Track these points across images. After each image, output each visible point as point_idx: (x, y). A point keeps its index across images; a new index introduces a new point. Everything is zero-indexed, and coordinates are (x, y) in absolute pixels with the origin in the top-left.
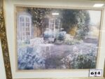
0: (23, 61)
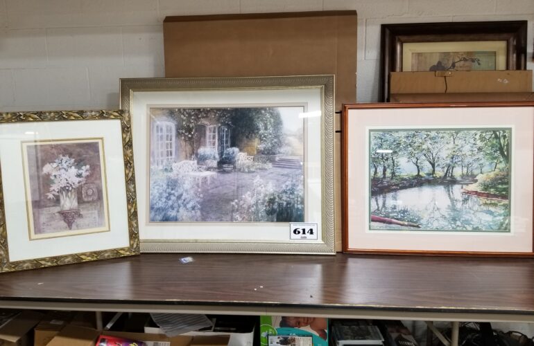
0: (160, 205)
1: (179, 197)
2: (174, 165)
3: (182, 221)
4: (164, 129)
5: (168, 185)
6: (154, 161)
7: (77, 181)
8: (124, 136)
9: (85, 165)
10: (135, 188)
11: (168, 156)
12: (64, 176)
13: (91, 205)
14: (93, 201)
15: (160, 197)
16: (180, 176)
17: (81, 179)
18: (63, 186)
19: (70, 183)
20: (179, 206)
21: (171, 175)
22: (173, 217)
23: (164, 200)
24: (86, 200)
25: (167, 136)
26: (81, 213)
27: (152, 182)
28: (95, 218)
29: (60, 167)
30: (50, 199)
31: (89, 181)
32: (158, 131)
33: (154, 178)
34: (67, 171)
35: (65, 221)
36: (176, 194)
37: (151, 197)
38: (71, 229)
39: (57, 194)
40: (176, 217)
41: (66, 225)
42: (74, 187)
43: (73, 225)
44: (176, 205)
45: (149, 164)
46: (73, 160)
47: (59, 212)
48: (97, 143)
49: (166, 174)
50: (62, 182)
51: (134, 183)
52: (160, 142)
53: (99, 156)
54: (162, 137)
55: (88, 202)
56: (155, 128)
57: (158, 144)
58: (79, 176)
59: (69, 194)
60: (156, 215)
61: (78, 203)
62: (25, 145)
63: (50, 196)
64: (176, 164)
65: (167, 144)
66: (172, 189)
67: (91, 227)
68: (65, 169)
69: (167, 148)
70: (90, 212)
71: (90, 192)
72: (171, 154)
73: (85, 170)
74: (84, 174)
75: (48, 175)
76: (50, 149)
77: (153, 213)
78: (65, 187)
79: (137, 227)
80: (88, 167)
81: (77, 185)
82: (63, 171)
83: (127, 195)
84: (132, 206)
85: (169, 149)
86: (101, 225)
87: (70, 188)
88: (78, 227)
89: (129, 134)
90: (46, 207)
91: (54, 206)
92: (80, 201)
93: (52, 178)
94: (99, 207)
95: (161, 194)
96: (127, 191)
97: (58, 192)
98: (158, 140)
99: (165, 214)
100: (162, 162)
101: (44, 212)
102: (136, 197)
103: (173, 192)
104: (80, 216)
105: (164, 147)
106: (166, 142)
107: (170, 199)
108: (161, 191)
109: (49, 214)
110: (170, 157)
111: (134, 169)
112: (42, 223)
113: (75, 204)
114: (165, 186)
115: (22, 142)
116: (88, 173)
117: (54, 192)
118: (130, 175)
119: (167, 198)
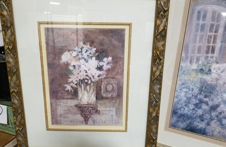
1: (214, 108)
2: (214, 66)
3: (212, 136)
4: (209, 16)
5: (201, 90)
6: (187, 58)
7: (97, 75)
8: (158, 22)
9: (107, 57)
10: (160, 89)
11: (207, 52)
12: (83, 68)
13: (110, 102)
14: (112, 98)
15: (188, 102)
16: (221, 82)
17: (101, 73)
18: (82, 79)
19: (90, 75)
20: (212, 119)
21: (207, 78)
22: (201, 130)
23: (191, 107)
24: (104, 95)
25: (212, 26)
26: (99, 109)
27: (179, 83)
28: (112, 115)
29: (80, 56)
30: (68, 91)
31: (110, 75)
32: (198, 18)
33: (184, 78)
34: (87, 62)
35: (81, 115)
36: (211, 103)
37: (176, 100)
38: (87, 124)
39: (75, 86)
40: (205, 130)
41: (82, 119)
42: (93, 80)
43: (90, 120)
44: (207, 116)
45: (180, 59)
46: (94, 49)
47: (76, 106)
48: (123, 30)
49: (200, 76)
50: (81, 74)
51: (161, 84)
52: (199, 33)
53: (123, 46)
54: (203, 27)
55: (107, 98)
56: (196, 14)
57: (196, 36)
58: (100, 68)
59: (88, 87)
60: (178, 121)
61: (96, 99)
62: (43, 27)
63: (69, 88)
64: (218, 65)
65: (210, 37)
66: (206, 97)
67: (107, 125)
68: (85, 59)
69: (209, 42)
70: (108, 109)
71: (110, 88)
72: (213, 51)
73: (107, 62)
74: (106, 67)
75: (67, 65)
76: (70, 33)
77: (175, 119)
78: (84, 79)
79: (157, 133)
80: (110, 59)
81: (97, 79)
82: (82, 61)
83: (150, 96)
84: (154, 110)
85: (211, 44)
86: (117, 123)
87: (90, 82)
88: (94, 123)
89: (164, 20)
90: (63, 99)
91: (71, 99)
92: (99, 97)
93: (71, 68)
94: (117, 104)
95: (189, 99)
96: (150, 92)
97: (76, 84)
98: (197, 31)
99: (190, 123)
100: (198, 60)
101: (62, 104)
102: (160, 100)
103: (206, 99)
104: (97, 112)
105: (205, 41)
106: (209, 34)
107: (200, 108)
108: (190, 96)
109: (66, 106)
110: (210, 55)
111: (163, 67)
112: (59, 114)
113: (93, 99)
114: (196, 91)
115: (40, 23)
116: (109, 67)
117: (72, 84)
118: (158, 73)
119: (196, 105)
